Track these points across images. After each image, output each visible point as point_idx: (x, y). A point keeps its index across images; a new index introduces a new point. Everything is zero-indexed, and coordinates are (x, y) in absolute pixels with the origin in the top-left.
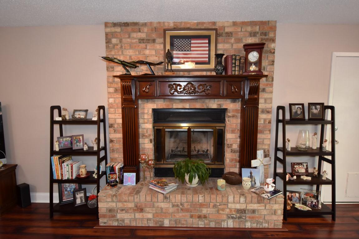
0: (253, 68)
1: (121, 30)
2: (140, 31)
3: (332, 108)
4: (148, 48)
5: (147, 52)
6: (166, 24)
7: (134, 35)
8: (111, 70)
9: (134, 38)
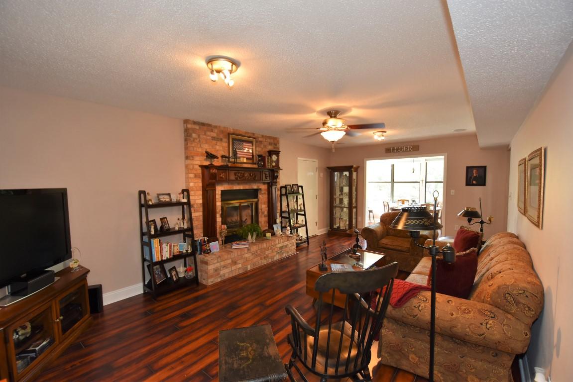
0: (274, 164)
1: (200, 128)
2: (212, 131)
3: (302, 187)
4: (218, 144)
5: (217, 147)
6: (229, 130)
7: (208, 133)
8: (192, 158)
9: (208, 136)
